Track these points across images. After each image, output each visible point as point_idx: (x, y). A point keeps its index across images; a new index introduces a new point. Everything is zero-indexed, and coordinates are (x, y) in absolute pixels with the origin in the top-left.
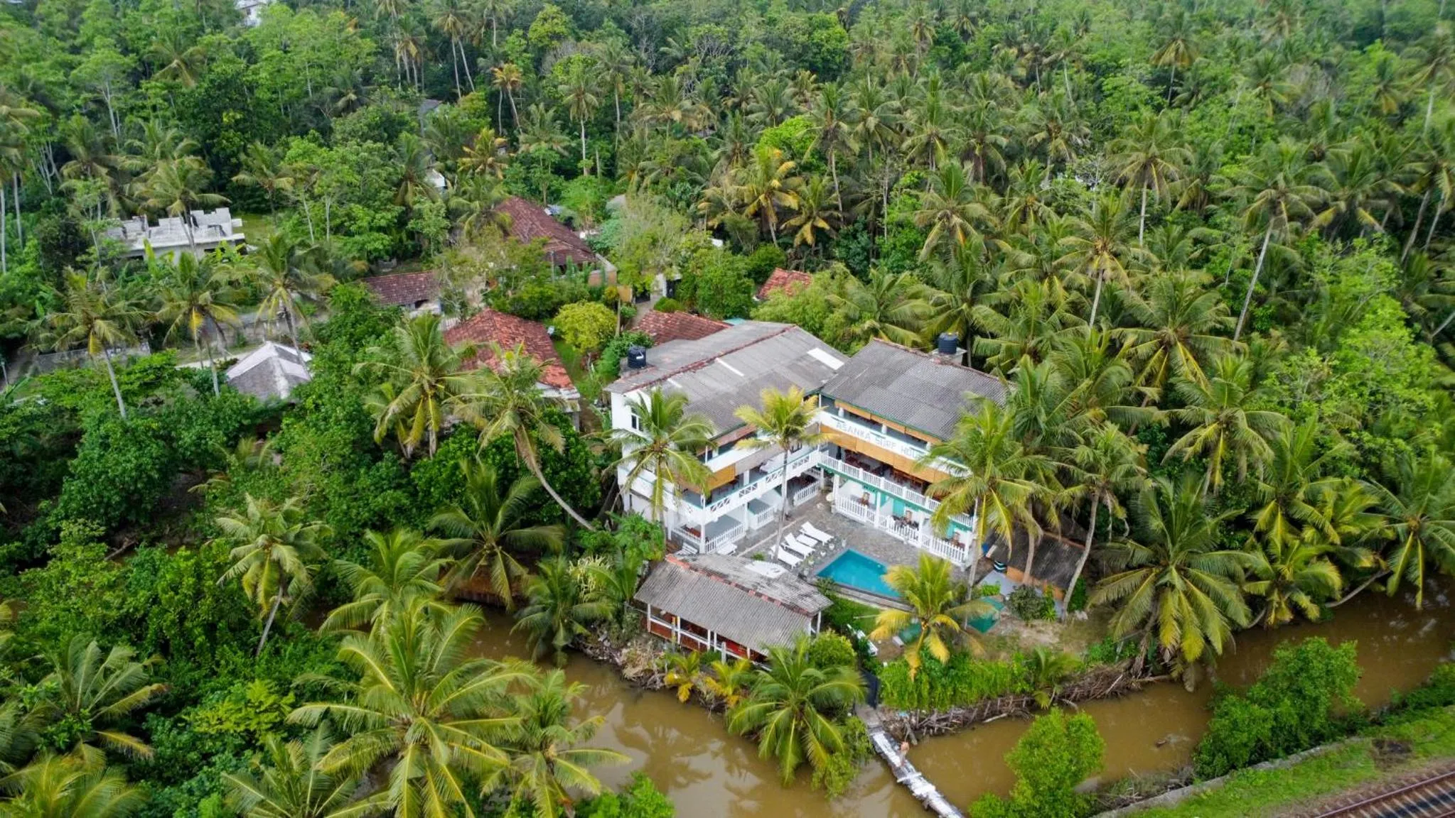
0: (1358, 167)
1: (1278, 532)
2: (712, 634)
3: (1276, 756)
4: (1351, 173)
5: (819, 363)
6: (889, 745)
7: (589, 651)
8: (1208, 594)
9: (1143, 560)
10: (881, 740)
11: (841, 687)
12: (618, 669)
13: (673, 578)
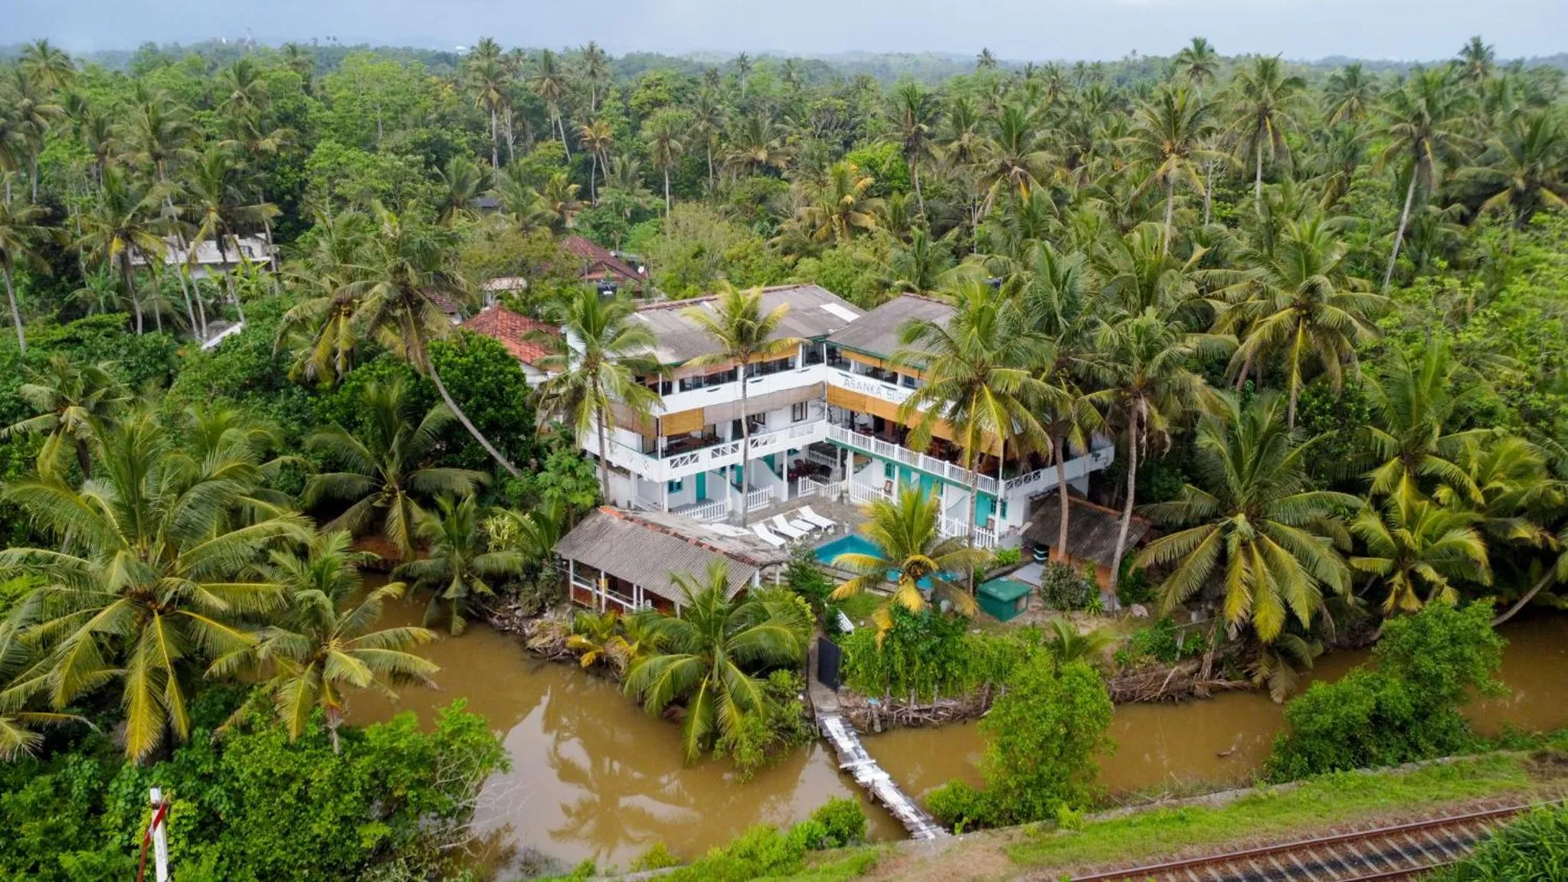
0: (1539, 137)
1: (1403, 494)
2: (638, 588)
3: (1382, 763)
4: (1531, 146)
5: (831, 315)
6: (842, 730)
7: (495, 620)
8: (1291, 551)
9: (1205, 512)
10: (834, 726)
11: (770, 632)
12: (522, 639)
13: (602, 530)
